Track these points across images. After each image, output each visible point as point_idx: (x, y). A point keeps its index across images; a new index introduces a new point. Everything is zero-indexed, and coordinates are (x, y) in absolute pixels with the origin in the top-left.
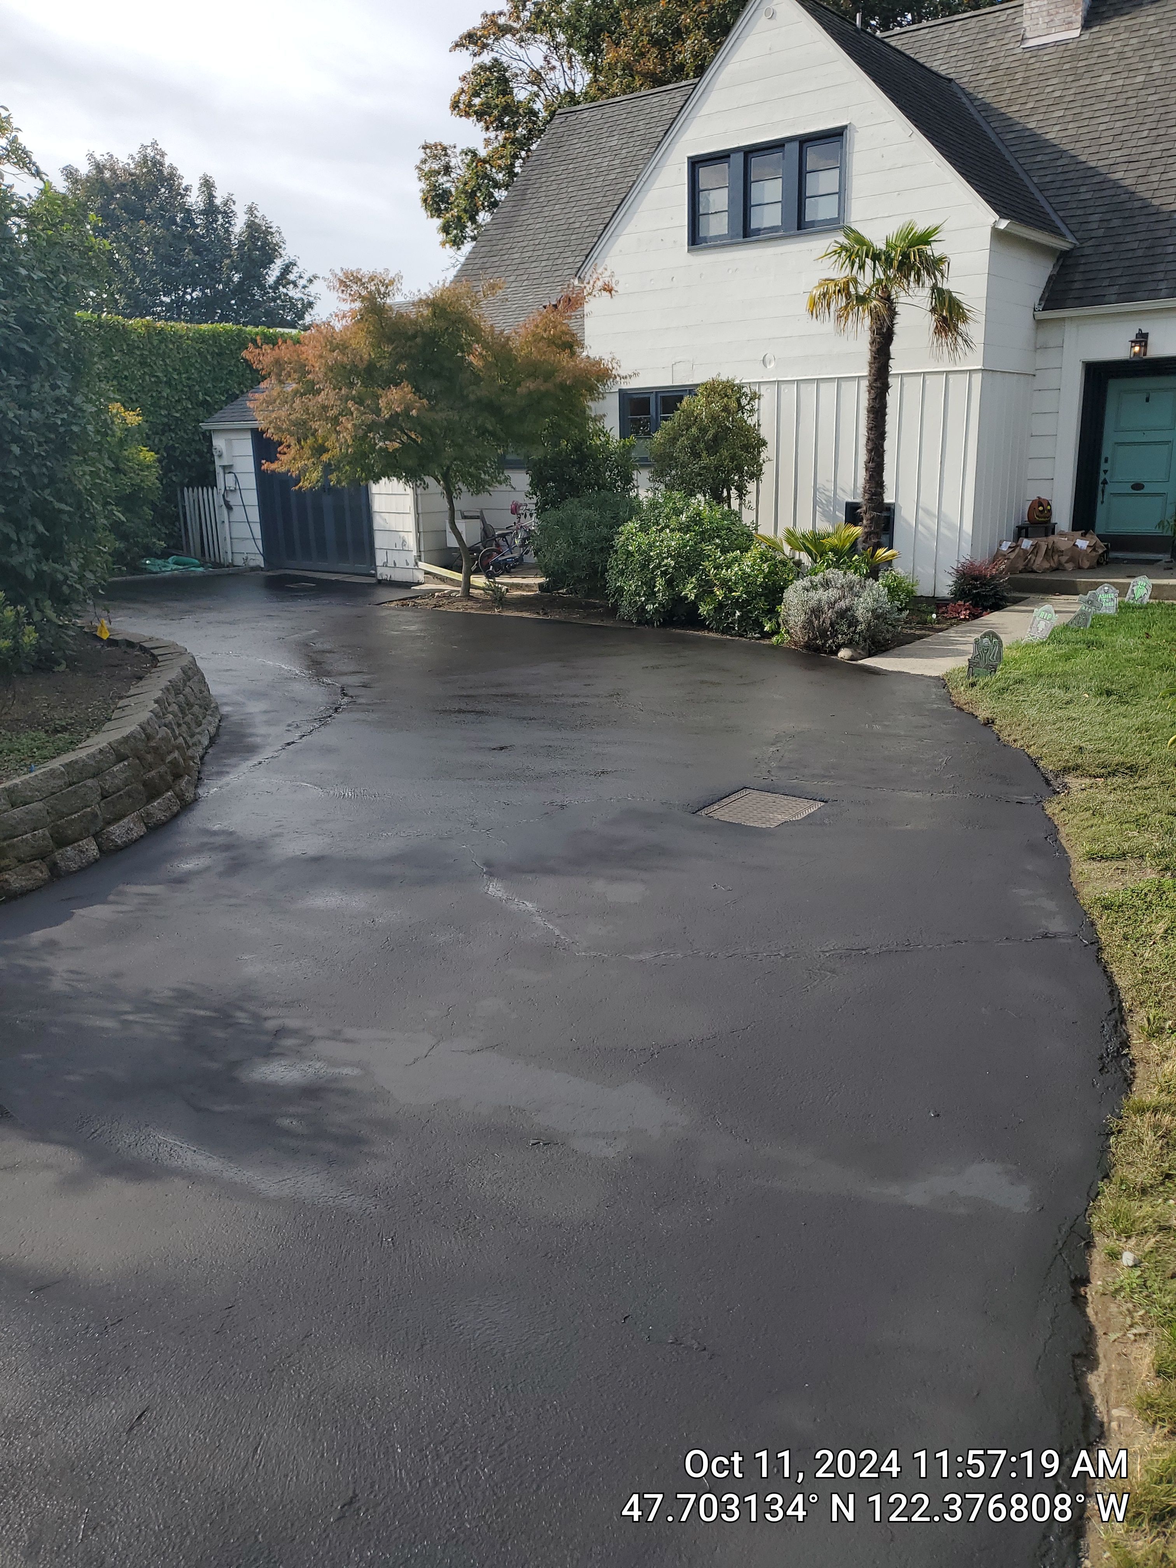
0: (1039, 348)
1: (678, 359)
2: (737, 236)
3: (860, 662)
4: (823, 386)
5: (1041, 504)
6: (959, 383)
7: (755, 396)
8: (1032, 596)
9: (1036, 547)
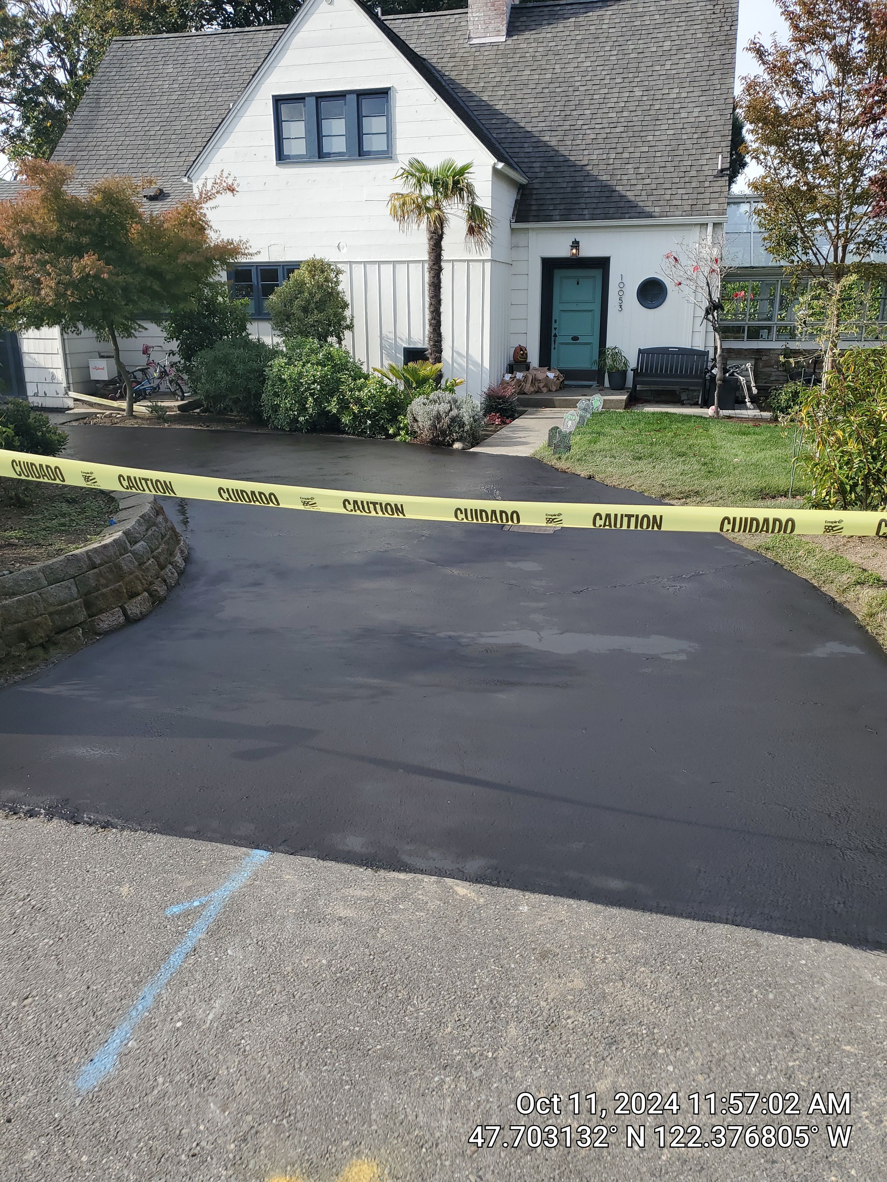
0: (514, 247)
1: (273, 242)
2: (313, 156)
3: (471, 450)
4: (383, 266)
5: (521, 350)
6: (476, 268)
7: (339, 272)
8: (530, 410)
9: (526, 377)
